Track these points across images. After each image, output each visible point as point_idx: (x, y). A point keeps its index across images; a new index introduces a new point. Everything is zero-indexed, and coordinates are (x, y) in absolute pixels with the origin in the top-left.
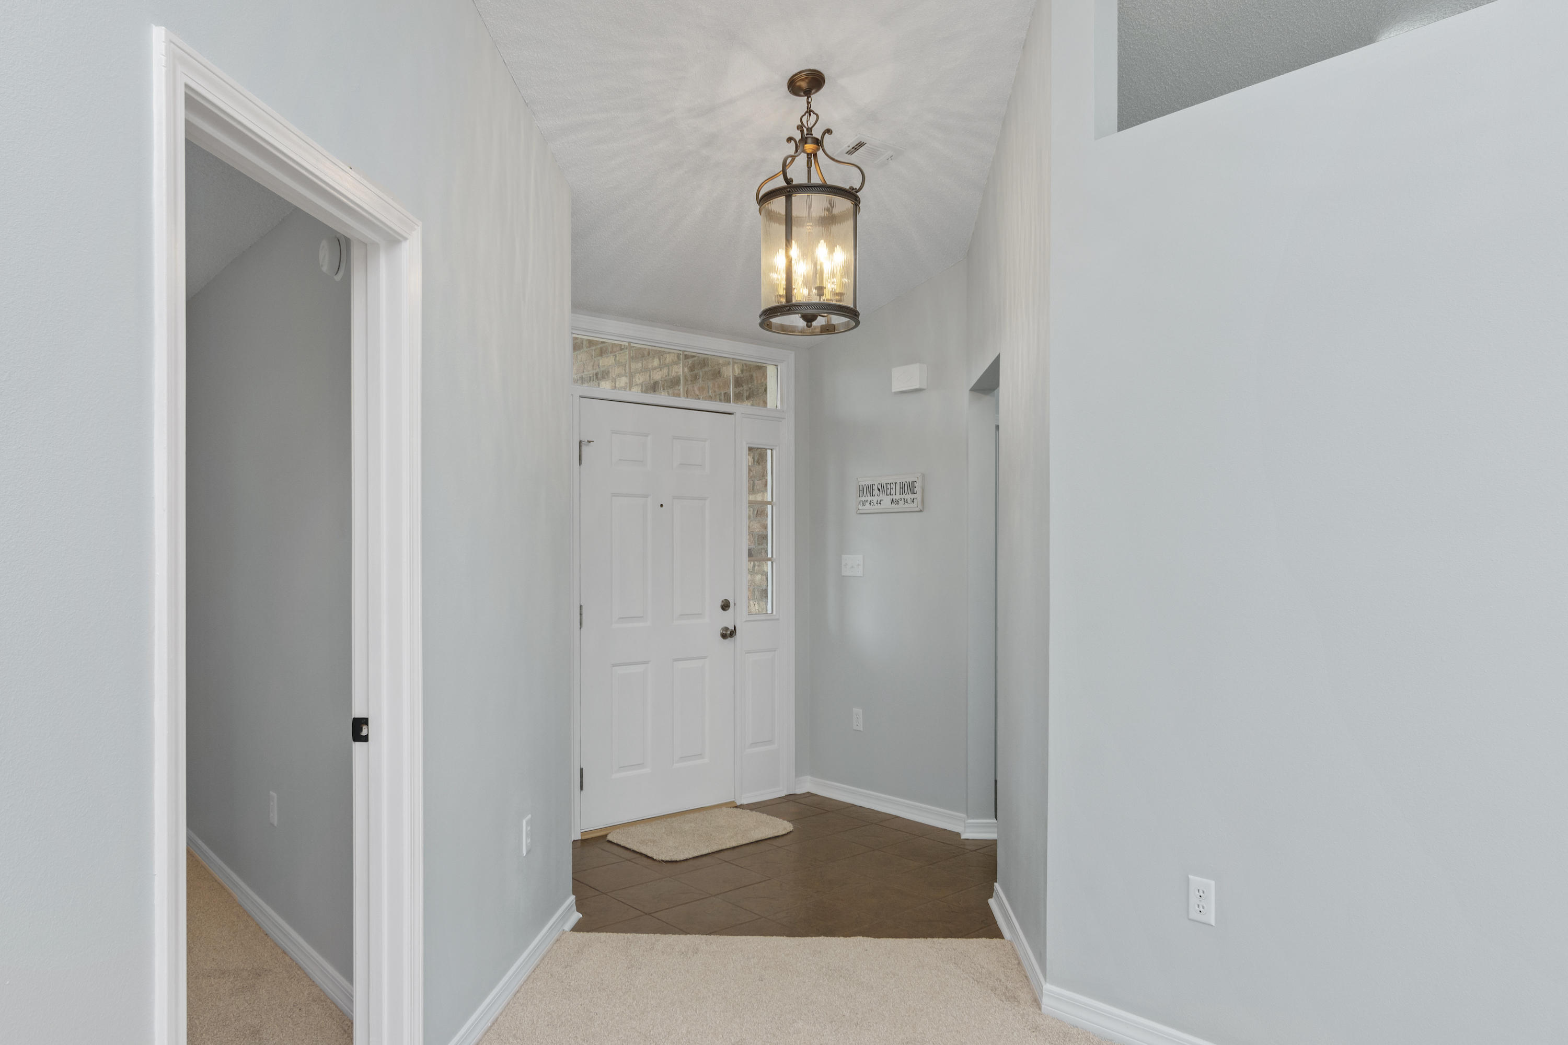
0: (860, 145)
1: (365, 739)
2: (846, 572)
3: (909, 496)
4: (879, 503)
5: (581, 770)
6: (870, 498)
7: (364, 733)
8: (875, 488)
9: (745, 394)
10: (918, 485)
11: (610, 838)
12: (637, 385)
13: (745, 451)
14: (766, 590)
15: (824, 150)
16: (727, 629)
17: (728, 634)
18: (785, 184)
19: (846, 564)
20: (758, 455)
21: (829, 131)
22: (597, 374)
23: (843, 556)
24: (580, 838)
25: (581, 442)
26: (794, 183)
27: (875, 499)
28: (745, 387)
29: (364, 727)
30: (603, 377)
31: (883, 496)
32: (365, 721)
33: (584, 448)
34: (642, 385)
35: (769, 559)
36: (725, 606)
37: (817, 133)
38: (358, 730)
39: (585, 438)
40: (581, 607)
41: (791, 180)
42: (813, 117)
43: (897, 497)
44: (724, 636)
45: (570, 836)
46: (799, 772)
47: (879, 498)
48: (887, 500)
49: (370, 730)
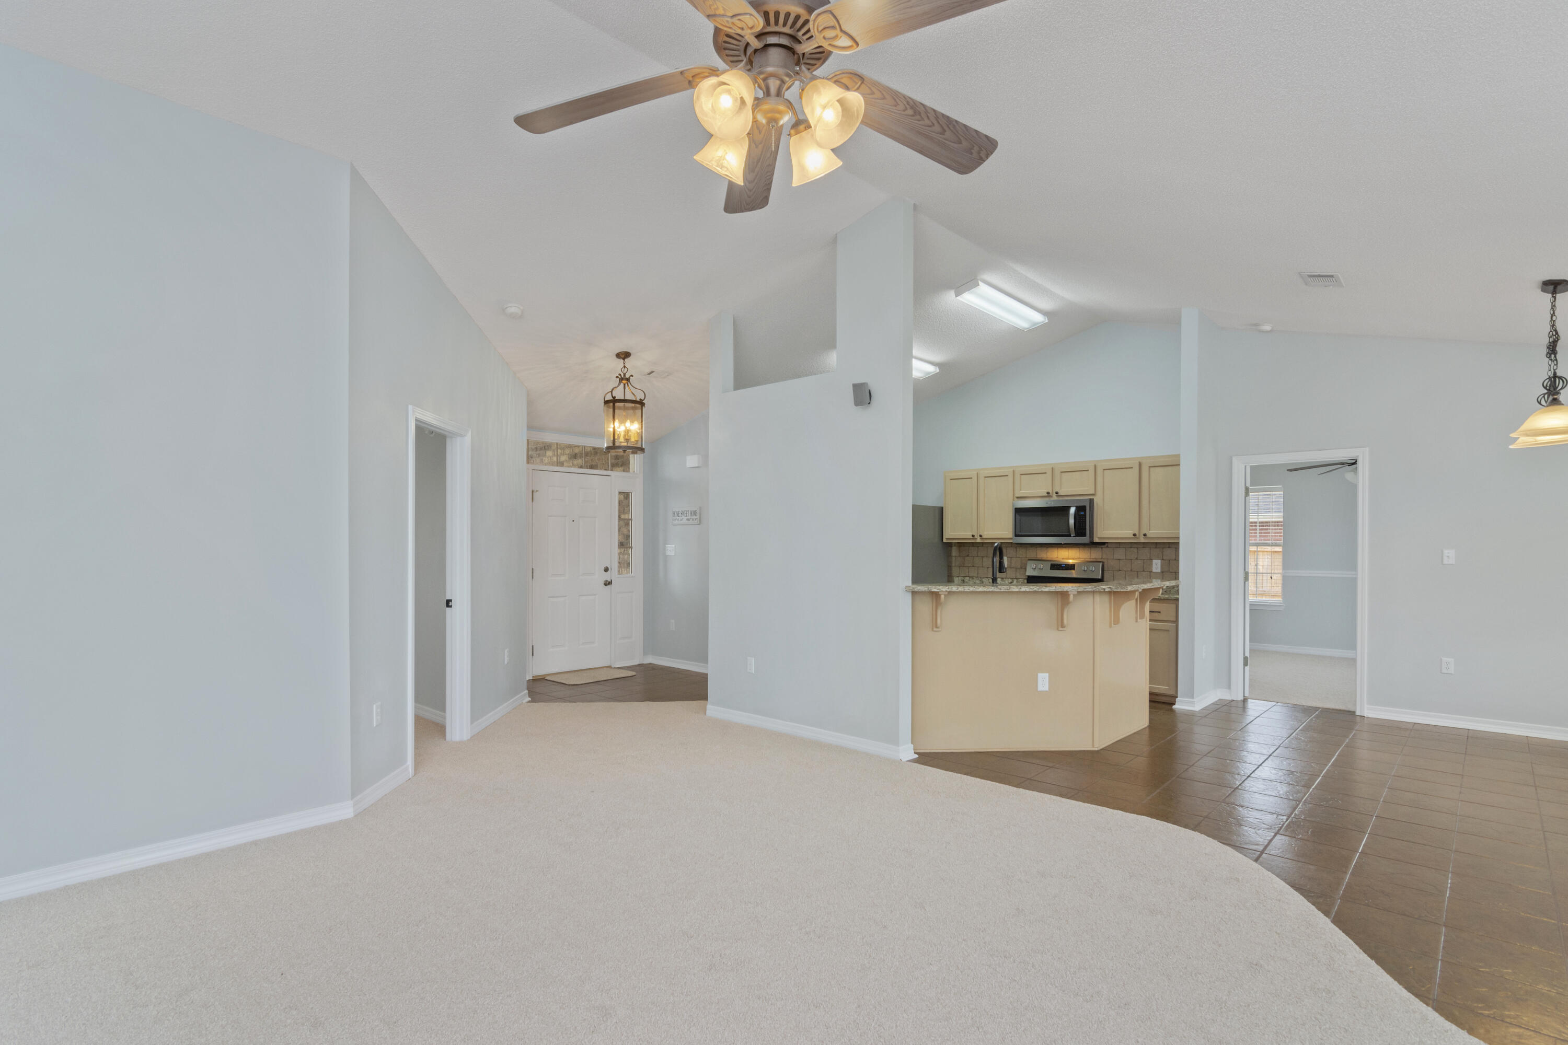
0: (652, 372)
1: (451, 606)
2: (668, 553)
3: (694, 517)
4: (681, 520)
5: (533, 646)
6: (677, 518)
7: (450, 605)
8: (680, 513)
9: (620, 464)
10: (698, 512)
11: (546, 678)
12: (566, 454)
13: (617, 493)
14: (629, 563)
15: (630, 383)
16: (607, 581)
17: (608, 583)
18: (612, 399)
19: (667, 550)
20: (625, 498)
21: (632, 376)
22: (545, 447)
23: (667, 546)
24: (532, 678)
25: (533, 491)
26: (616, 398)
27: (680, 518)
28: (620, 460)
29: (450, 603)
30: (548, 449)
31: (683, 517)
32: (451, 601)
33: (534, 494)
34: (569, 454)
35: (630, 547)
36: (606, 570)
37: (627, 376)
38: (448, 603)
39: (535, 489)
40: (533, 569)
41: (615, 397)
42: (626, 369)
43: (689, 517)
44: (606, 584)
45: (526, 678)
46: (645, 653)
47: (682, 518)
48: (685, 518)
49: (453, 603)
